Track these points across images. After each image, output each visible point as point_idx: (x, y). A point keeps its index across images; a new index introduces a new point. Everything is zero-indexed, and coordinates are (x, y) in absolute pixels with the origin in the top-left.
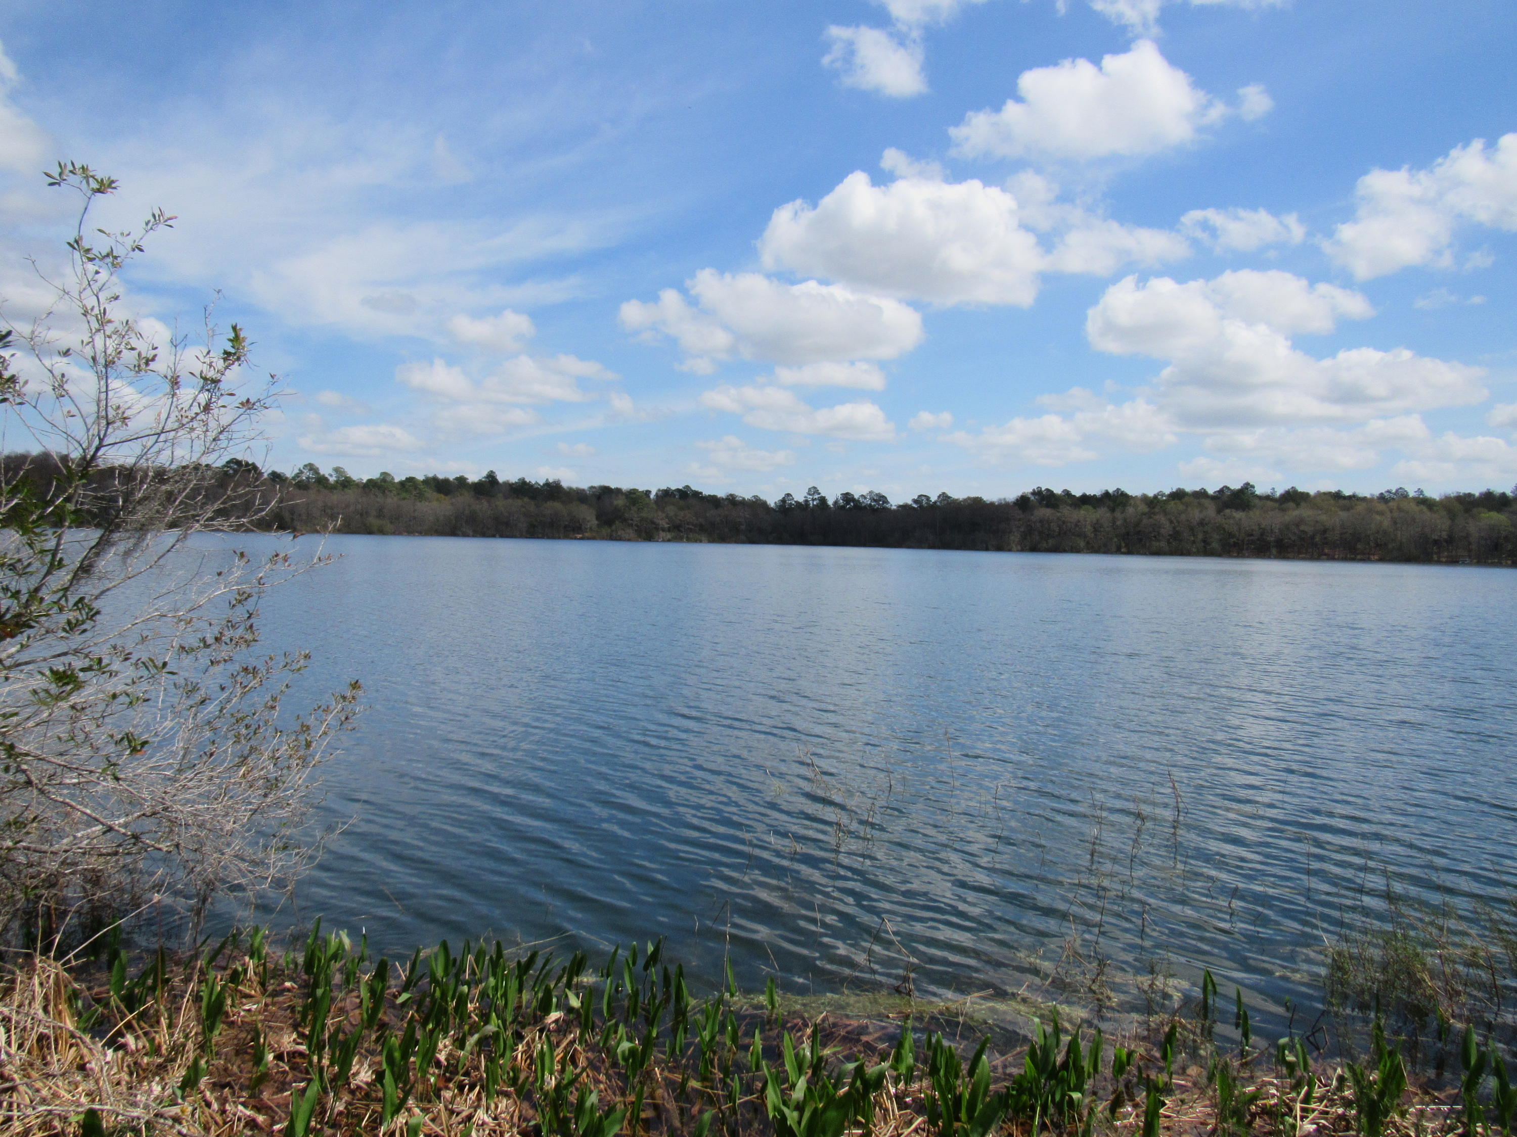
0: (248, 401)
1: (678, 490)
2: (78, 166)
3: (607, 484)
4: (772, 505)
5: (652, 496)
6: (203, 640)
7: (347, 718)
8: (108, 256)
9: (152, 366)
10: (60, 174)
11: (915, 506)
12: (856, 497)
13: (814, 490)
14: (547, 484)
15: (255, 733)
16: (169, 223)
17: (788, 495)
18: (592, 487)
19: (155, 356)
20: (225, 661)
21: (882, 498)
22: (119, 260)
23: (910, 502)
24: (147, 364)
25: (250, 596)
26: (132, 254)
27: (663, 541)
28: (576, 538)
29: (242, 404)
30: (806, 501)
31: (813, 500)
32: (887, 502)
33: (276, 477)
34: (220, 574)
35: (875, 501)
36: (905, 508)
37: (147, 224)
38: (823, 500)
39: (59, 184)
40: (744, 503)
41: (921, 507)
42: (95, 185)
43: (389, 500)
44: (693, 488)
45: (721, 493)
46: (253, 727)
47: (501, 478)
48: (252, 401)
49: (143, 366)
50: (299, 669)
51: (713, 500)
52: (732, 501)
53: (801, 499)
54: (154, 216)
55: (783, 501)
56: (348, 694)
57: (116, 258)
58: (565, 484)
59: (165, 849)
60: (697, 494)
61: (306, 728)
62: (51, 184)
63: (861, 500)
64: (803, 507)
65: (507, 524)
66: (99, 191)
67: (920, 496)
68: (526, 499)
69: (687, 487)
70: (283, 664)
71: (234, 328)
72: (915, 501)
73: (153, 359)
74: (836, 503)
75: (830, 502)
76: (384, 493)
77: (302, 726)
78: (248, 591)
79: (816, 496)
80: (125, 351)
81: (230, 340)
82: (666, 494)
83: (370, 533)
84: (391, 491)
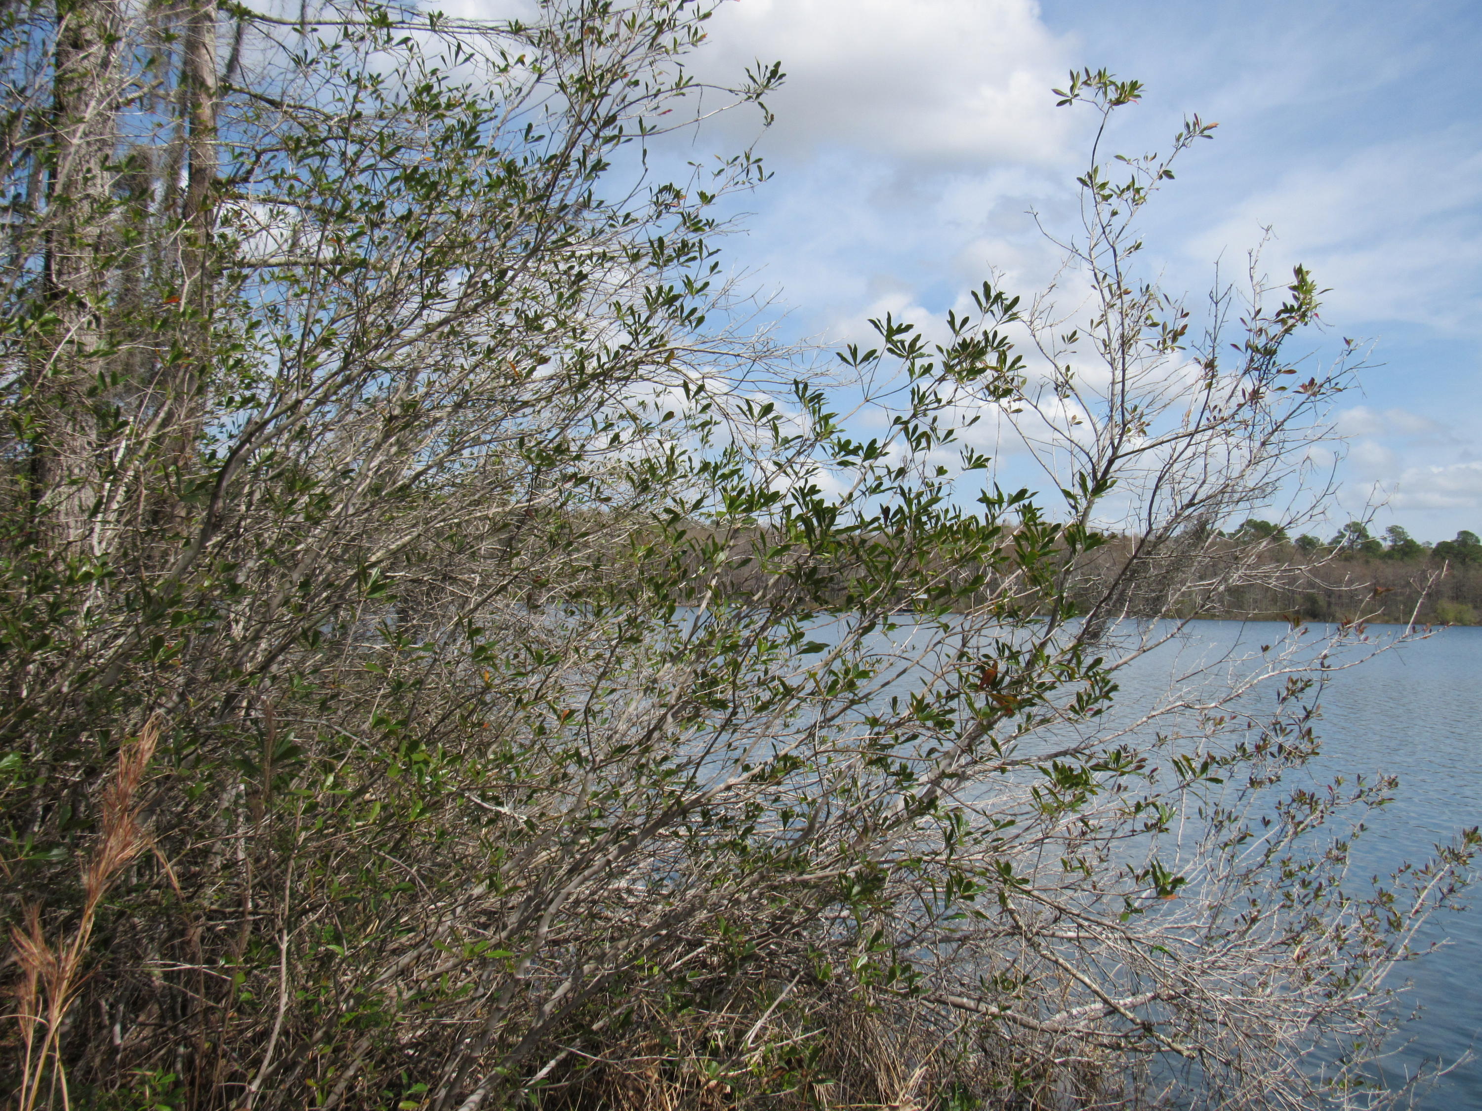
0: (1312, 382)
2: (1093, 73)
6: (1242, 748)
7: (1451, 890)
8: (1128, 188)
9: (1181, 341)
10: (1072, 88)
15: (1316, 896)
16: (1206, 133)
19: (1185, 327)
20: (1271, 781)
22: (1142, 193)
24: (1174, 339)
25: (1308, 684)
26: (1158, 183)
29: (1303, 386)
34: (1265, 649)
37: (1178, 140)
39: (1070, 101)
42: (1113, 95)
43: (1472, 573)
46: (1315, 885)
48: (1318, 381)
49: (1169, 343)
50: (1380, 803)
54: (1188, 126)
56: (1461, 849)
57: (1138, 191)
59: (1186, 1053)
61: (1384, 898)
62: (1061, 104)
66: (1118, 102)
70: (1356, 791)
71: (1299, 272)
73: (1182, 333)
76: (1463, 562)
77: (1381, 893)
78: (1306, 676)
80: (1145, 329)
81: (1294, 288)
83: (1444, 623)
84: (1474, 560)
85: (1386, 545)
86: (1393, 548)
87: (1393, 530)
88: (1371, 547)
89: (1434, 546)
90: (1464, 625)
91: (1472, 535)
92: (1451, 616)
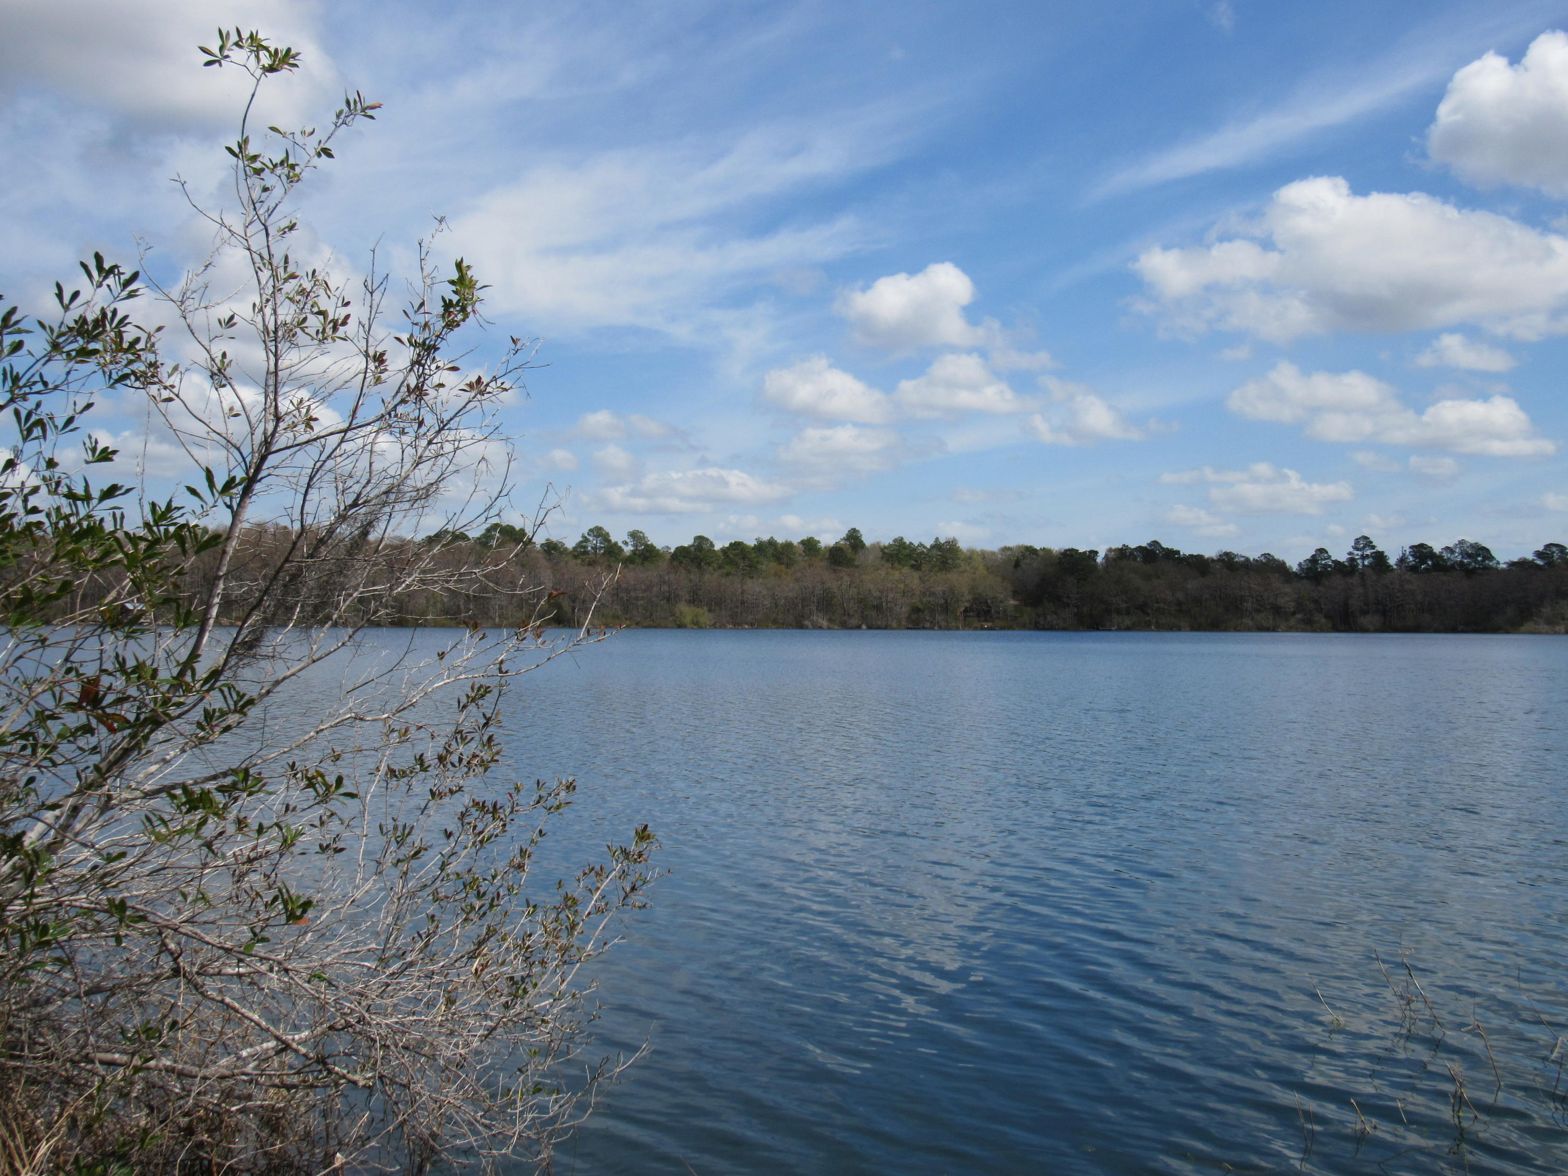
0: (479, 380)
1: (1140, 548)
2: (245, 35)
3: (1028, 544)
4: (1295, 568)
5: (1099, 559)
6: (420, 760)
7: (633, 889)
8: (282, 163)
9: (341, 331)
10: (222, 49)
11: (1540, 562)
12: (1437, 549)
13: (1364, 542)
14: (937, 546)
15: (492, 906)
16: (369, 112)
17: (1322, 551)
18: (1005, 549)
19: (348, 317)
20: (451, 792)
21: (1482, 552)
22: (298, 170)
23: (1530, 556)
24: (335, 329)
25: (488, 690)
26: (316, 161)
27: (1119, 629)
28: (982, 628)
29: (471, 385)
30: (1352, 560)
31: (1363, 557)
32: (1492, 558)
33: (551, 548)
35: (1469, 556)
36: (1522, 565)
37: (338, 116)
38: (1380, 557)
39: (219, 62)
40: (1247, 566)
41: (1550, 564)
42: (266, 60)
43: (707, 577)
44: (1165, 545)
45: (1210, 552)
46: (489, 897)
47: (868, 539)
48: (485, 380)
49: (329, 331)
50: (558, 807)
51: (1198, 563)
52: (1228, 561)
53: (1342, 557)
54: (348, 103)
55: (1313, 560)
56: (632, 848)
57: (293, 167)
58: (964, 545)
59: (361, 1083)
60: (1171, 554)
61: (570, 902)
62: (209, 64)
63: (1446, 555)
64: (1346, 569)
65: (878, 608)
66: (271, 69)
67: (1548, 546)
68: (906, 570)
69: (1155, 543)
70: (535, 797)
71: (459, 265)
72: (1539, 554)
73: (344, 323)
74: (1402, 560)
75: (1392, 561)
76: (699, 566)
77: (566, 898)
79: (1368, 552)
80: (310, 317)
81: (452, 282)
82: (1122, 555)
83: (681, 626)
84: (709, 564)
85: (628, 549)
86: (634, 552)
87: (634, 535)
88: (612, 550)
89: (672, 551)
90: (701, 628)
91: (707, 540)
92: (688, 620)
